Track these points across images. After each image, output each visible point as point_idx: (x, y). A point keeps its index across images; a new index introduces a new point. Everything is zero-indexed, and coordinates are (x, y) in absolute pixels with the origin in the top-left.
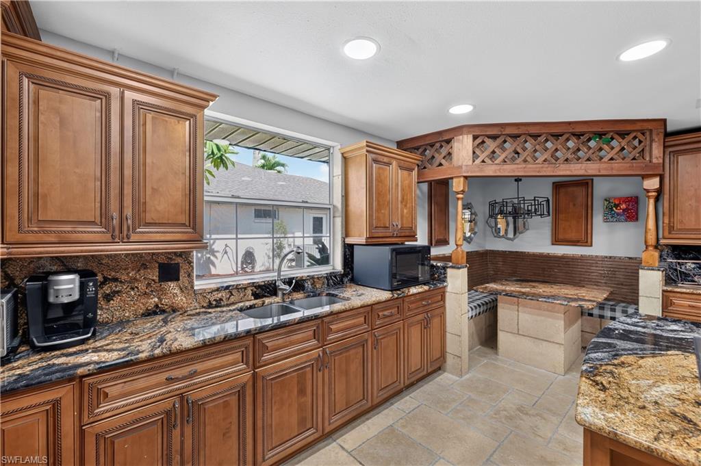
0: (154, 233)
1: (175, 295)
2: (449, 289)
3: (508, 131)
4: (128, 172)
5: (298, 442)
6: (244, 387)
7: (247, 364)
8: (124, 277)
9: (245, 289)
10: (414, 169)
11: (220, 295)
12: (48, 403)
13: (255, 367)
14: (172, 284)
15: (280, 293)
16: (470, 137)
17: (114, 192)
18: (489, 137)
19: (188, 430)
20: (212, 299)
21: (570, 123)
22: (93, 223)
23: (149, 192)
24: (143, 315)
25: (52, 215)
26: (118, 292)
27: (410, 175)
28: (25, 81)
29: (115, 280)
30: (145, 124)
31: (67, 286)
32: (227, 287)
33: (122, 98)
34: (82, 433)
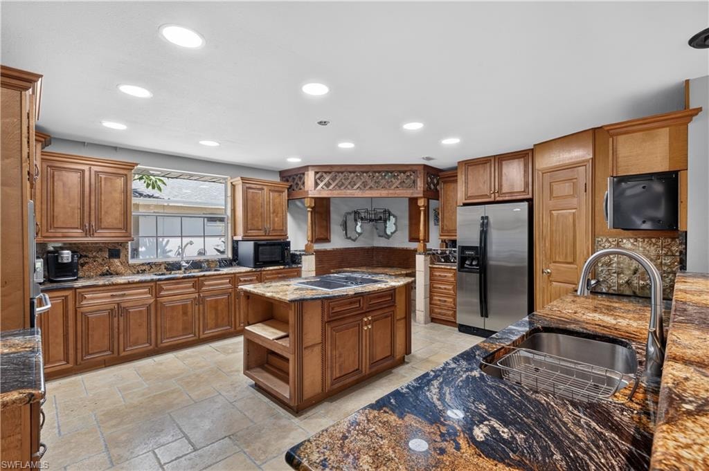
0: (106, 232)
1: (118, 266)
2: (303, 269)
3: (335, 169)
4: (93, 205)
5: (183, 339)
6: (150, 305)
7: (152, 295)
8: (90, 255)
9: (160, 265)
10: (284, 191)
11: (144, 268)
12: (63, 296)
13: (156, 297)
14: (116, 260)
15: (183, 269)
16: (313, 172)
17: (86, 214)
18: (326, 173)
19: (121, 319)
20: (139, 270)
21: (371, 166)
22: (77, 228)
23: (103, 213)
24: (100, 275)
25: (60, 224)
26: (87, 263)
27: (280, 195)
28: (49, 169)
29: (86, 256)
30: (101, 181)
31: (67, 255)
32: (149, 263)
33: (90, 171)
34: (76, 311)
